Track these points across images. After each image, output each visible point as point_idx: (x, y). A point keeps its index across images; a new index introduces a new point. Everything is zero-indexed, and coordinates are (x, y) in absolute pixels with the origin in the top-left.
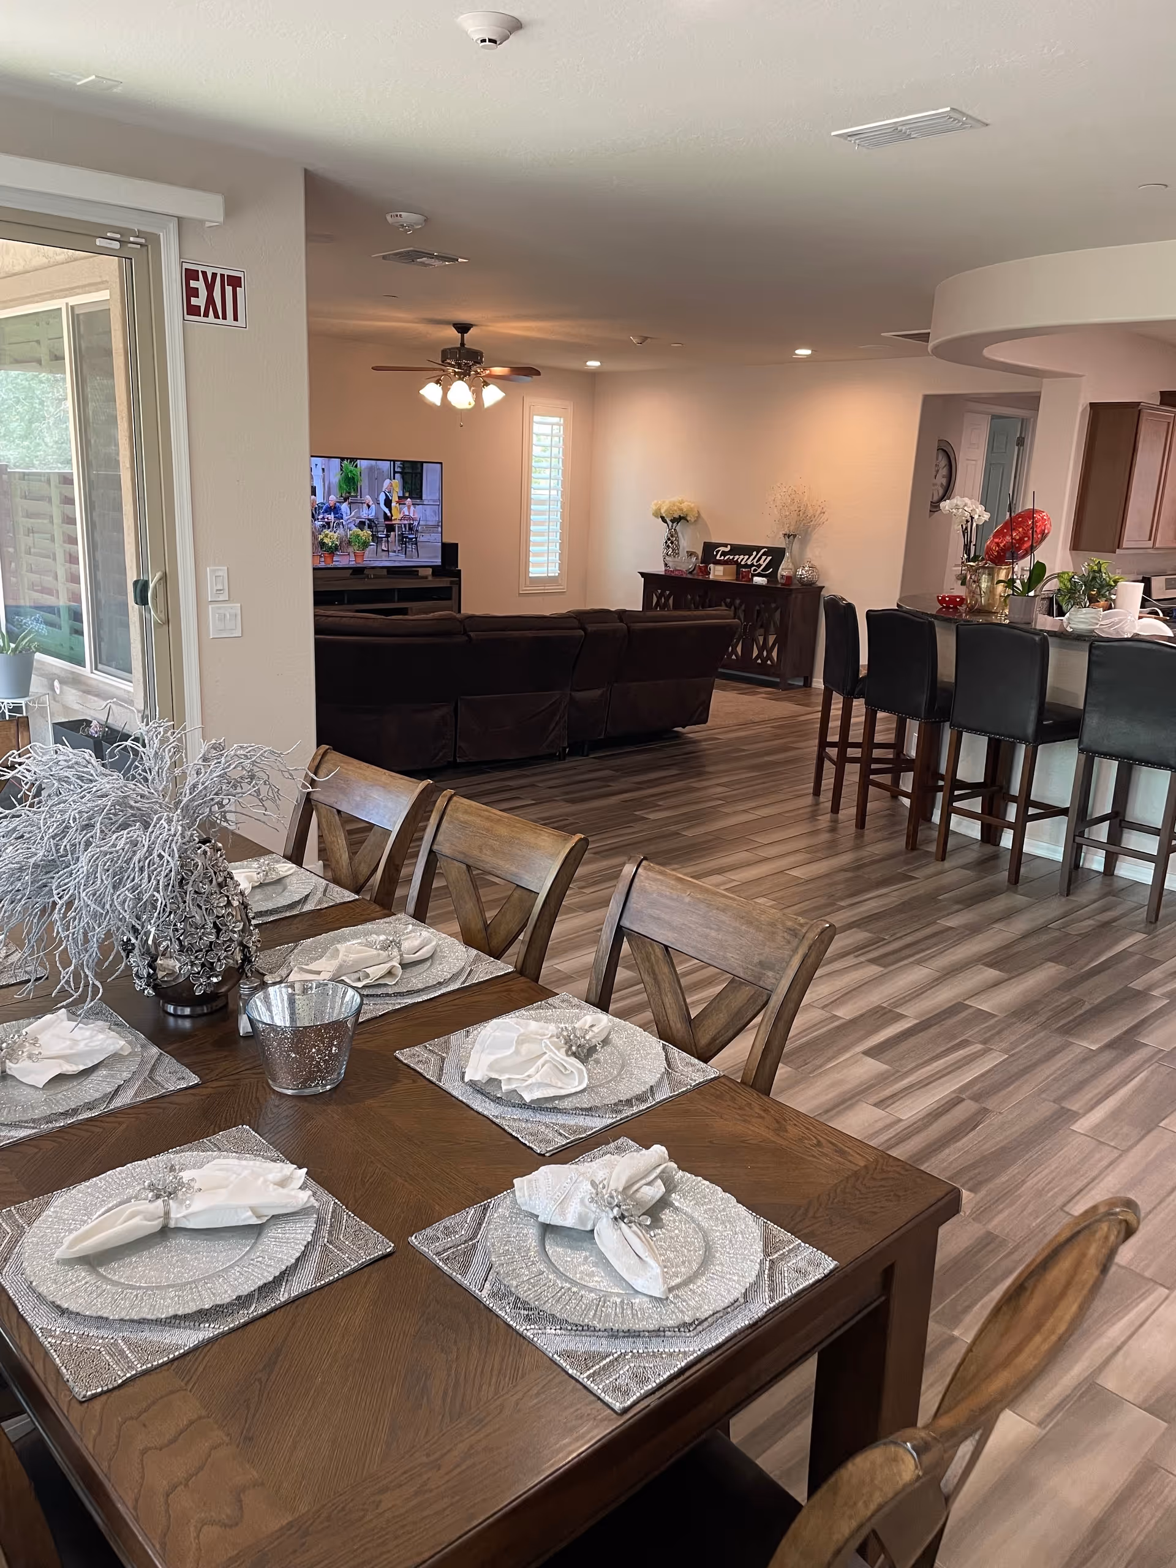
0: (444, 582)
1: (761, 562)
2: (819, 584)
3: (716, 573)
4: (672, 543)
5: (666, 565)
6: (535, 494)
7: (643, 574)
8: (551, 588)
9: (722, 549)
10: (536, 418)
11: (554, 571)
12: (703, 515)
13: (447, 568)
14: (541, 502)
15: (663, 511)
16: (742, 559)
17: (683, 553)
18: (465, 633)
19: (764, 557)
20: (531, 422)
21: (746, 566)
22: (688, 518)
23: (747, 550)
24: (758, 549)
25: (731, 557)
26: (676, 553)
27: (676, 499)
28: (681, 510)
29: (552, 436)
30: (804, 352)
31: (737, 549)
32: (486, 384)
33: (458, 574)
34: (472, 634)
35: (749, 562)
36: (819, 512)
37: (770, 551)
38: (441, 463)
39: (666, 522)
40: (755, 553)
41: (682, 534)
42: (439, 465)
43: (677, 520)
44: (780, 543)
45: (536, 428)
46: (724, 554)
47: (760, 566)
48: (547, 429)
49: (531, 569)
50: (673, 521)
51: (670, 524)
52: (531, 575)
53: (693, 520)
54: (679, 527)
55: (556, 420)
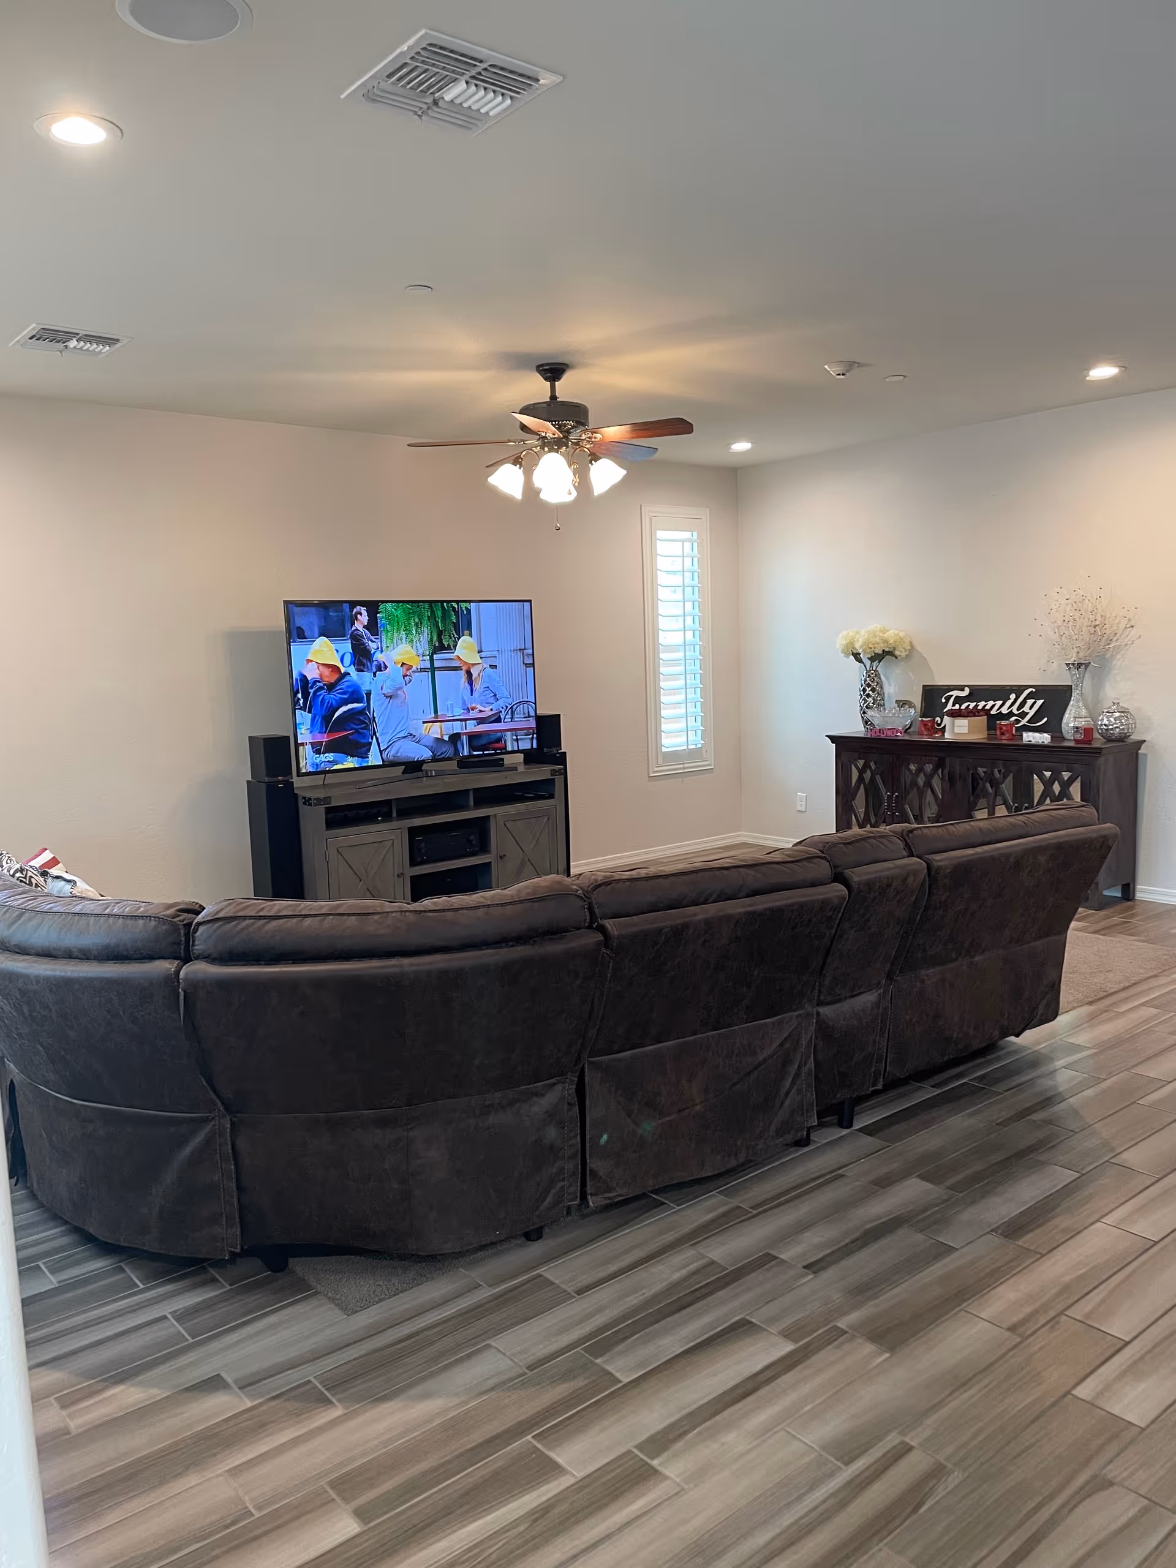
0: (541, 773)
1: (1026, 709)
2: (1135, 737)
3: (957, 730)
4: (873, 690)
5: (866, 722)
6: (664, 639)
7: (833, 739)
8: (690, 766)
9: (955, 693)
10: (660, 534)
11: (695, 740)
12: (918, 647)
13: (545, 750)
14: (672, 648)
15: (857, 646)
16: (995, 706)
17: (890, 704)
18: (593, 924)
19: (1030, 702)
20: (653, 540)
21: (1001, 716)
22: (897, 653)
23: (1001, 692)
24: (1018, 690)
25: (972, 705)
26: (880, 705)
27: (874, 626)
28: (886, 641)
29: (683, 556)
30: (1103, 372)
31: (978, 693)
32: (594, 457)
33: (562, 759)
34: (608, 924)
35: (1004, 710)
36: (1122, 626)
37: (1039, 692)
38: (530, 601)
39: (860, 661)
40: (1013, 696)
41: (887, 678)
42: (529, 603)
43: (877, 658)
44: (1062, 678)
45: (661, 548)
46: (959, 700)
47: (1024, 714)
48: (676, 549)
49: (665, 741)
50: (872, 659)
51: (868, 663)
52: (664, 750)
53: (904, 654)
54: (881, 668)
55: (686, 535)
